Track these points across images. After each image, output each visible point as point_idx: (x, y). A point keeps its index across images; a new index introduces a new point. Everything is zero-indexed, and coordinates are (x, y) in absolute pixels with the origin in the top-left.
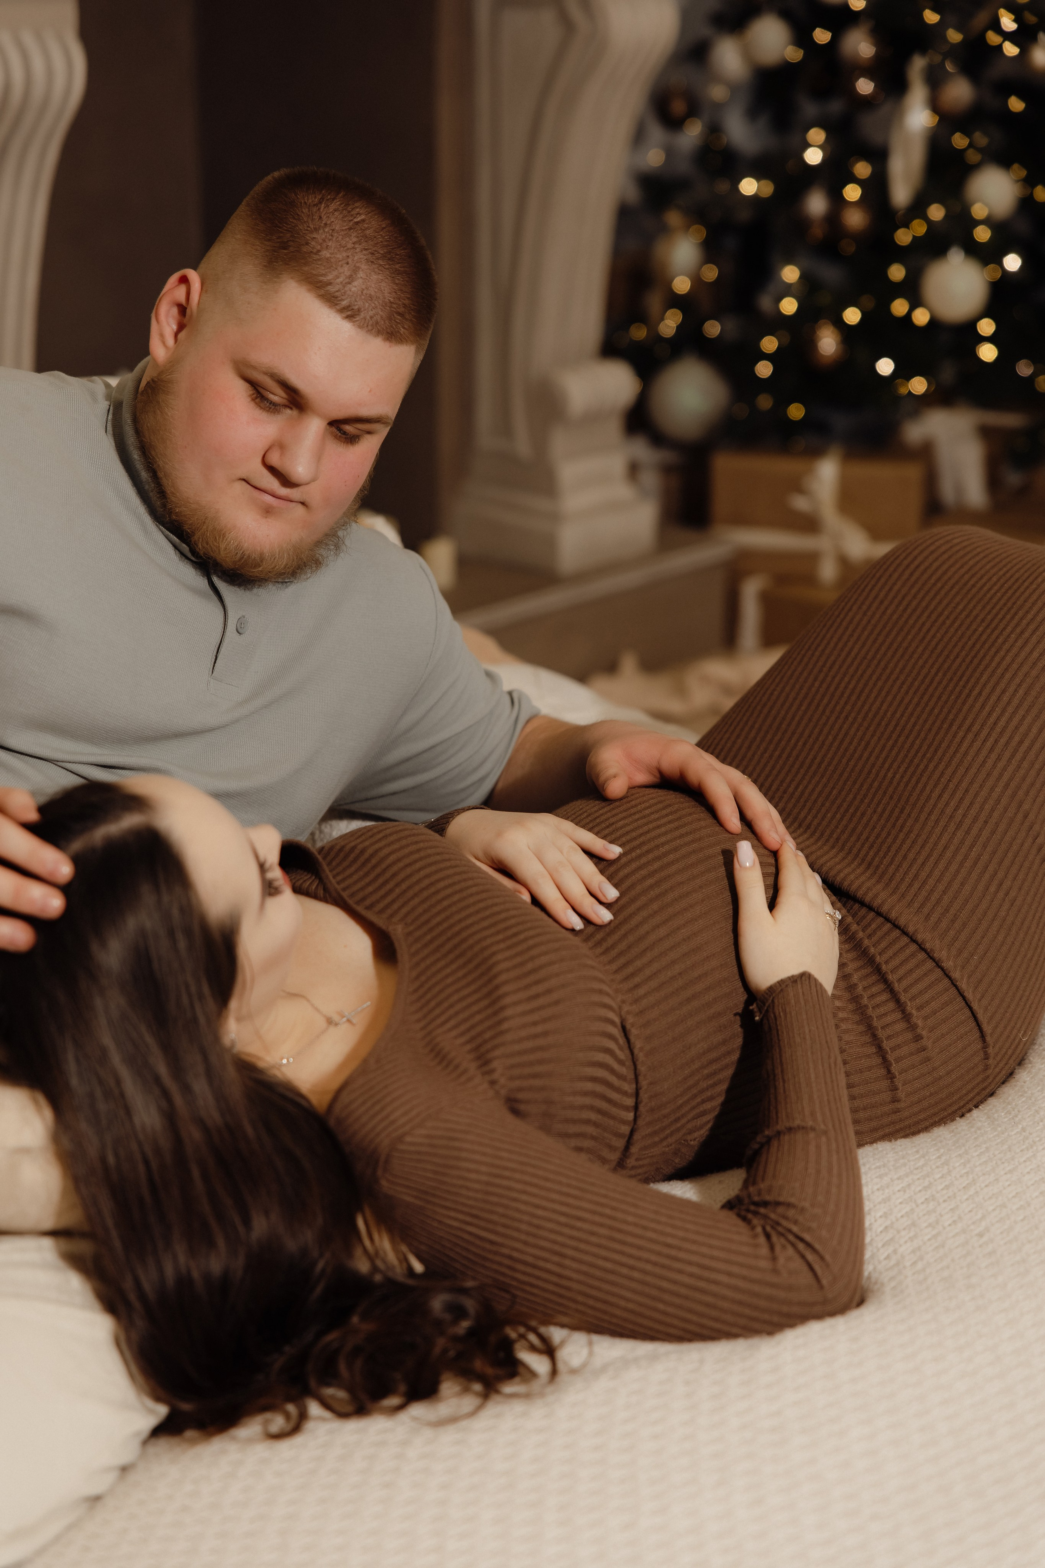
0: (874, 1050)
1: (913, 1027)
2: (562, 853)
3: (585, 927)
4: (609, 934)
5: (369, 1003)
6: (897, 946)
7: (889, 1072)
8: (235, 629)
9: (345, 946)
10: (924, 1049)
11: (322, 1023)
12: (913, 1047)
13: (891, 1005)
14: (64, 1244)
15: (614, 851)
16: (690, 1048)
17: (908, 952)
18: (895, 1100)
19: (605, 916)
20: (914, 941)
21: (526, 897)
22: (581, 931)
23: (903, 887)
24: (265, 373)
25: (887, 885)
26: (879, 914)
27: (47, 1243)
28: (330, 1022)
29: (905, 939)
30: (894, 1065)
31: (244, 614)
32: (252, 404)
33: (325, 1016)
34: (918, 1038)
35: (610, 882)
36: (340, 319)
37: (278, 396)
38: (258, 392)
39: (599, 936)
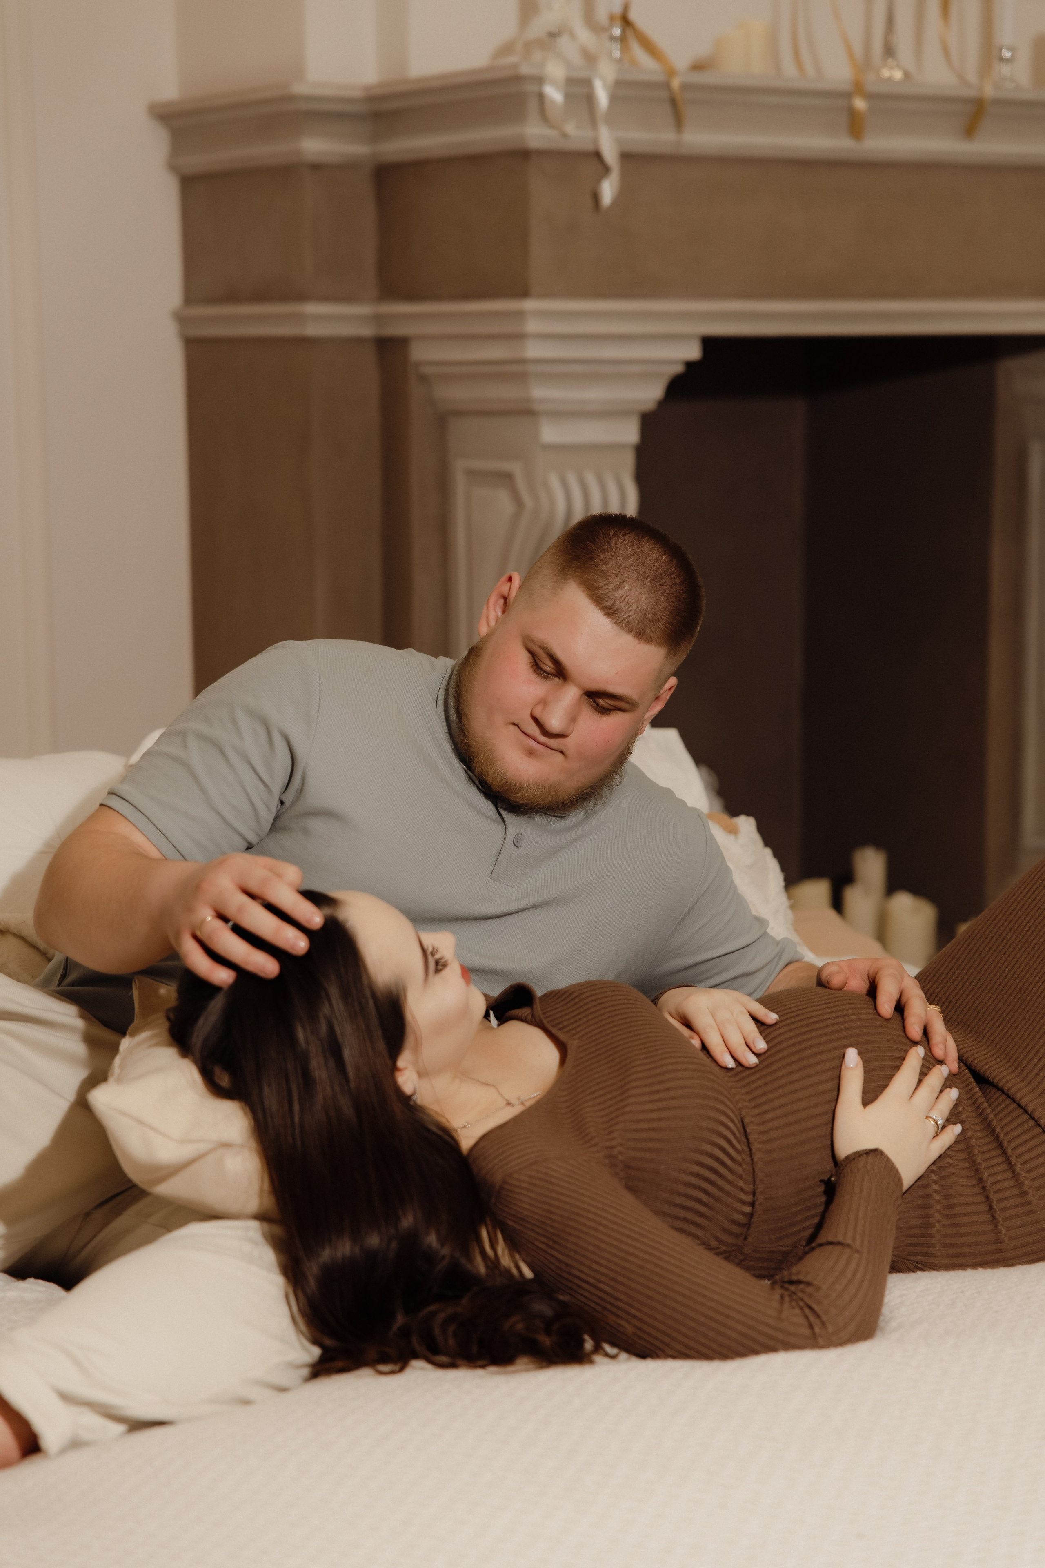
0: (983, 1200)
1: (1019, 1184)
2: (732, 1015)
3: (736, 1066)
4: (752, 1074)
5: (539, 1093)
6: (1018, 1121)
7: (994, 1217)
8: (512, 842)
9: (539, 1056)
10: (1029, 1203)
11: (503, 1103)
12: (1019, 1200)
13: (1004, 1166)
14: (266, 1225)
15: (772, 1017)
16: (806, 1167)
17: (1026, 1126)
18: (998, 1241)
19: (752, 1060)
20: (1032, 1118)
21: (696, 1043)
22: (732, 1069)
23: (1031, 1076)
24: (540, 647)
25: (1019, 1074)
26: (1008, 1096)
27: (254, 1225)
28: (509, 1104)
29: (1026, 1117)
30: (998, 1213)
31: (521, 832)
32: (531, 670)
33: (506, 1100)
34: (1024, 1194)
35: (764, 1039)
36: (601, 615)
37: (548, 666)
38: (535, 661)
39: (744, 1074)
